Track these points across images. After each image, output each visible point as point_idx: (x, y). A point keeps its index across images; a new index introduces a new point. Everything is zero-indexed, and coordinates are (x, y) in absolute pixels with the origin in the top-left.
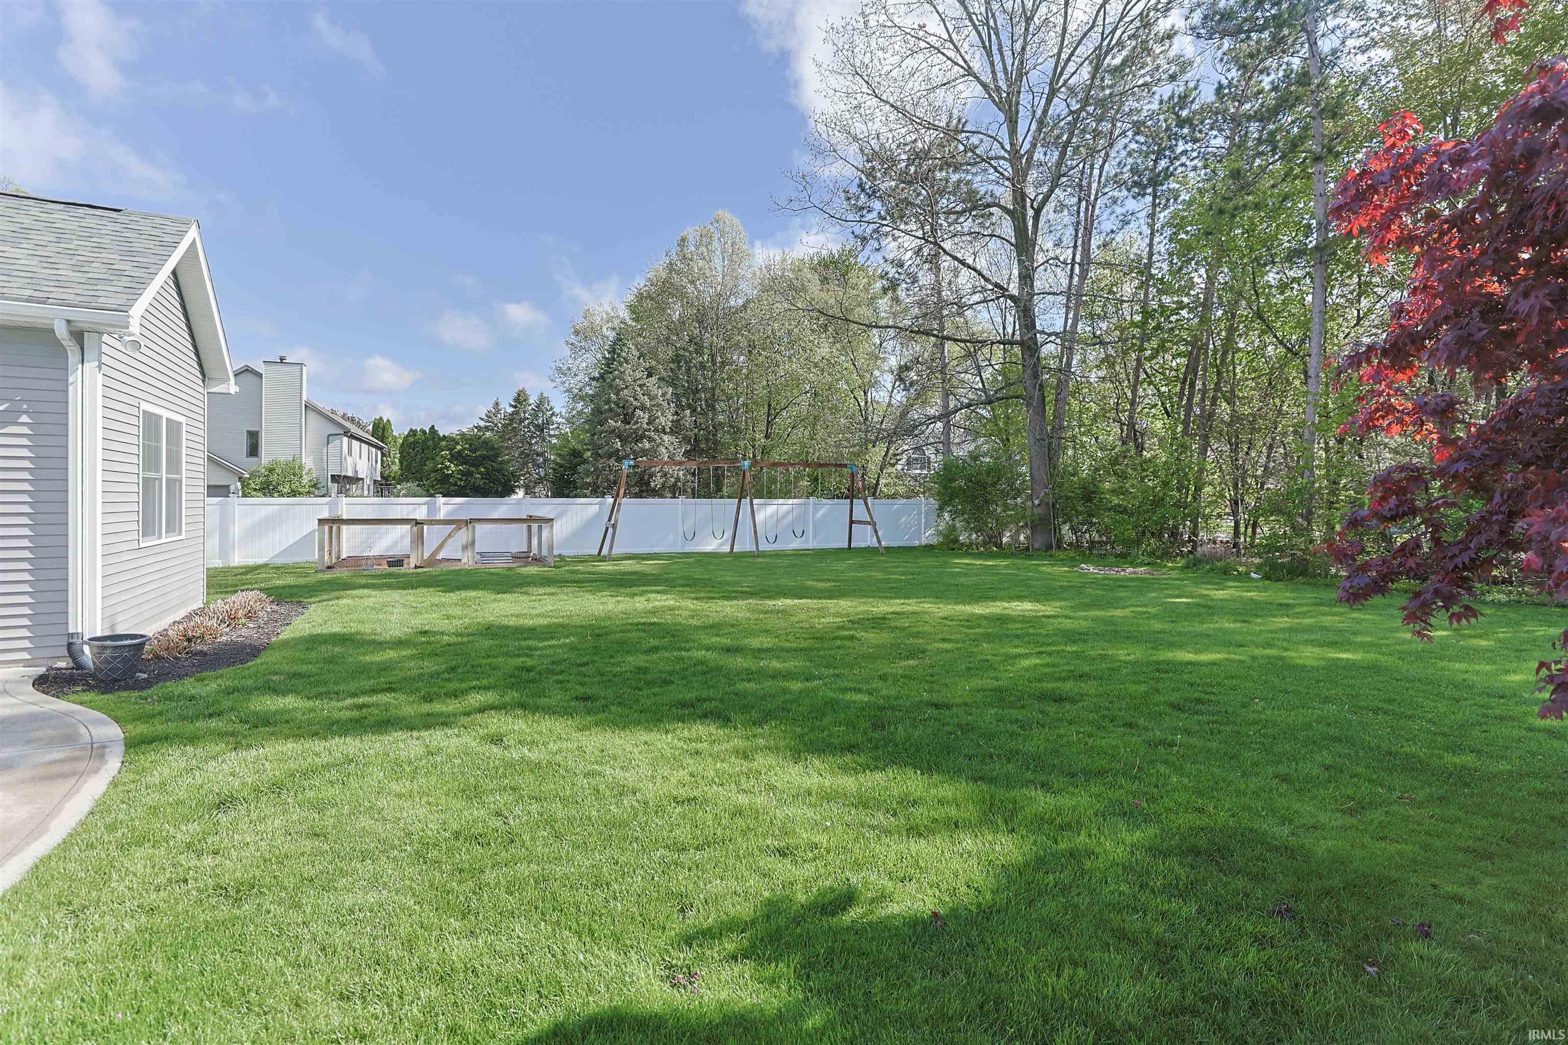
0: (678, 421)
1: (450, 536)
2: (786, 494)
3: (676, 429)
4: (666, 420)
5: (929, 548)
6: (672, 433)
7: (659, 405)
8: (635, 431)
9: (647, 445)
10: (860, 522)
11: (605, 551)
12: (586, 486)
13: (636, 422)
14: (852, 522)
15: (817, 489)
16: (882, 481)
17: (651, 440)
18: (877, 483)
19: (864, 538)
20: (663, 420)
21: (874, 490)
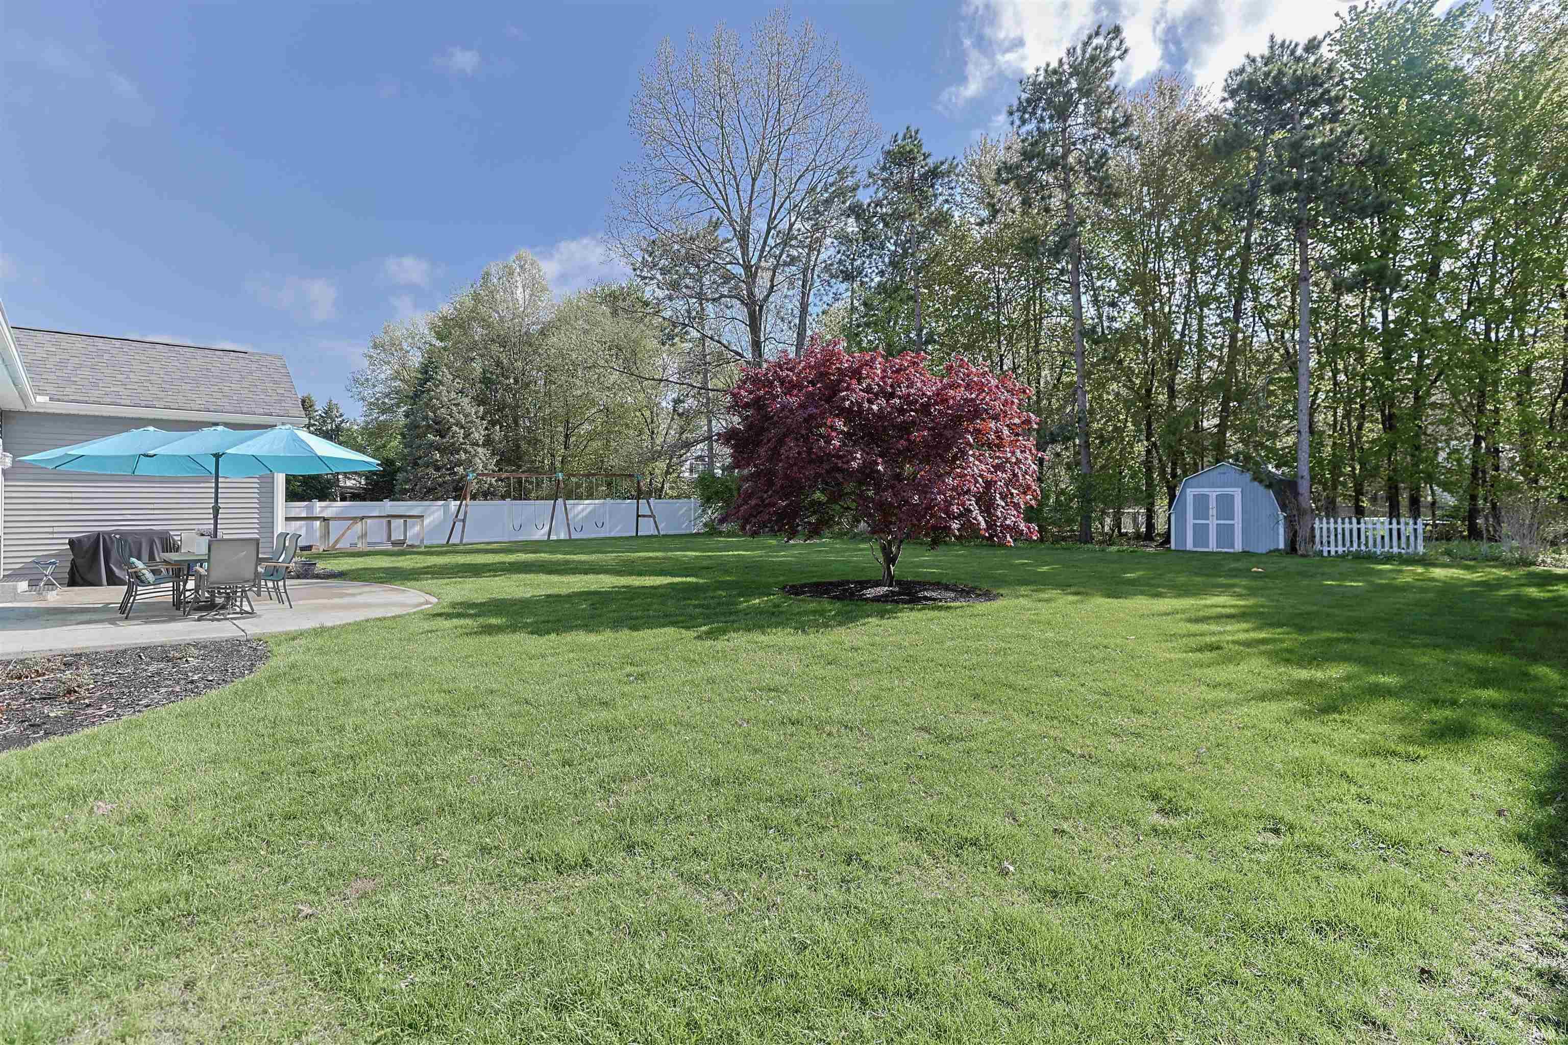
0: (488, 435)
1: (348, 528)
2: (590, 496)
3: (488, 442)
4: (478, 435)
5: (697, 534)
6: (484, 445)
7: (472, 422)
8: (453, 444)
9: (463, 456)
10: (644, 516)
11: (455, 540)
12: (405, 491)
13: (453, 437)
14: (638, 516)
15: (613, 492)
16: (667, 486)
17: (466, 452)
18: (663, 487)
19: (646, 527)
20: (476, 435)
21: (659, 493)
